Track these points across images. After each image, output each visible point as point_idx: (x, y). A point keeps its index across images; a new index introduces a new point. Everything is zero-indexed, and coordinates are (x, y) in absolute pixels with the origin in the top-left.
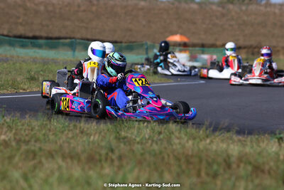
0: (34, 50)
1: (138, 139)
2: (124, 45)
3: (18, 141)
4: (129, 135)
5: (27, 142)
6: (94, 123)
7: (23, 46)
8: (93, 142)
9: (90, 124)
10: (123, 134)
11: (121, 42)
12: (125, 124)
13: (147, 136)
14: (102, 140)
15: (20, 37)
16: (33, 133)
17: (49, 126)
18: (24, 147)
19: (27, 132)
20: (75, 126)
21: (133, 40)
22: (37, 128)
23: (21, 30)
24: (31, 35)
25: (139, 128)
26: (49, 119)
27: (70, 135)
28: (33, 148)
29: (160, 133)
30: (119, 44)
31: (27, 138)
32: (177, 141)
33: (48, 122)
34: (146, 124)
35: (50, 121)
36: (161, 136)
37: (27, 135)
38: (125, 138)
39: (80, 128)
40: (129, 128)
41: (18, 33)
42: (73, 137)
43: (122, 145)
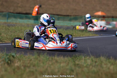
0: (27, 20)
1: (85, 65)
2: (72, 17)
3: (25, 67)
4: (80, 63)
5: (29, 67)
6: (62, 57)
7: (21, 18)
8: (63, 67)
9: (60, 57)
10: (77, 62)
11: (71, 16)
12: (78, 57)
13: (89, 64)
14: (67, 66)
15: (19, 13)
16: (31, 62)
17: (39, 59)
18: (28, 70)
19: (28, 62)
20: (52, 59)
21: (77, 15)
22: (33, 60)
23: (20, 10)
24: (25, 12)
25: (85, 60)
26: (39, 55)
27: (50, 63)
28: (32, 70)
29: (96, 62)
30: (70, 17)
31: (29, 65)
32: (105, 66)
33: (38, 57)
34: (88, 57)
35: (39, 56)
36: (97, 64)
37: (28, 63)
38: (78, 65)
39: (55, 59)
40: (80, 60)
41: (18, 12)
42: (52, 64)
43: (77, 68)
